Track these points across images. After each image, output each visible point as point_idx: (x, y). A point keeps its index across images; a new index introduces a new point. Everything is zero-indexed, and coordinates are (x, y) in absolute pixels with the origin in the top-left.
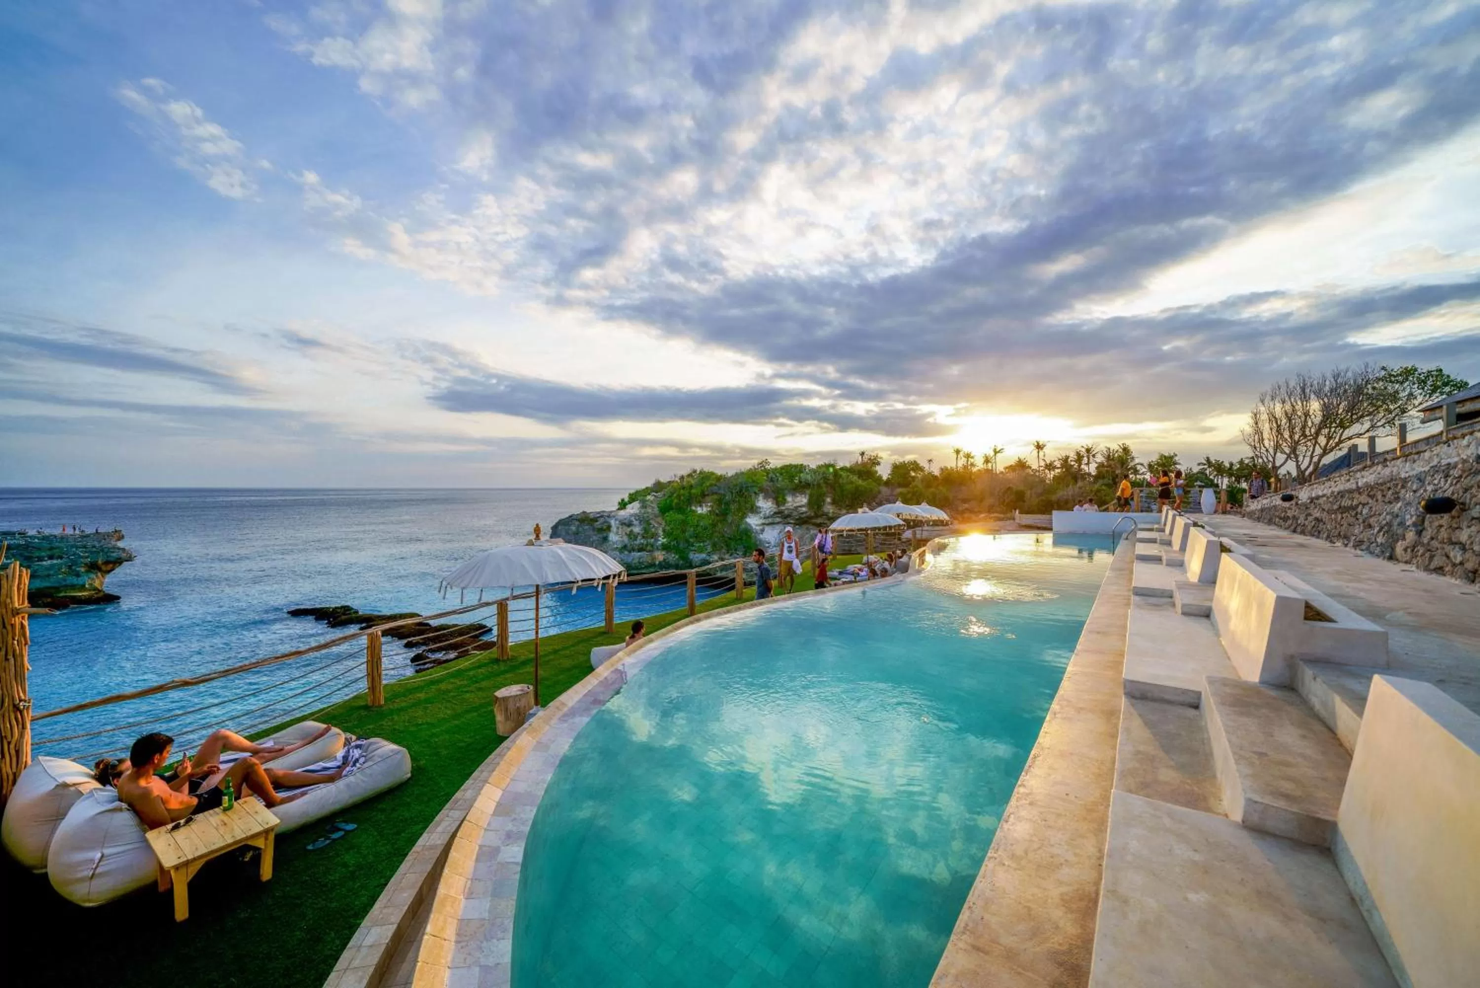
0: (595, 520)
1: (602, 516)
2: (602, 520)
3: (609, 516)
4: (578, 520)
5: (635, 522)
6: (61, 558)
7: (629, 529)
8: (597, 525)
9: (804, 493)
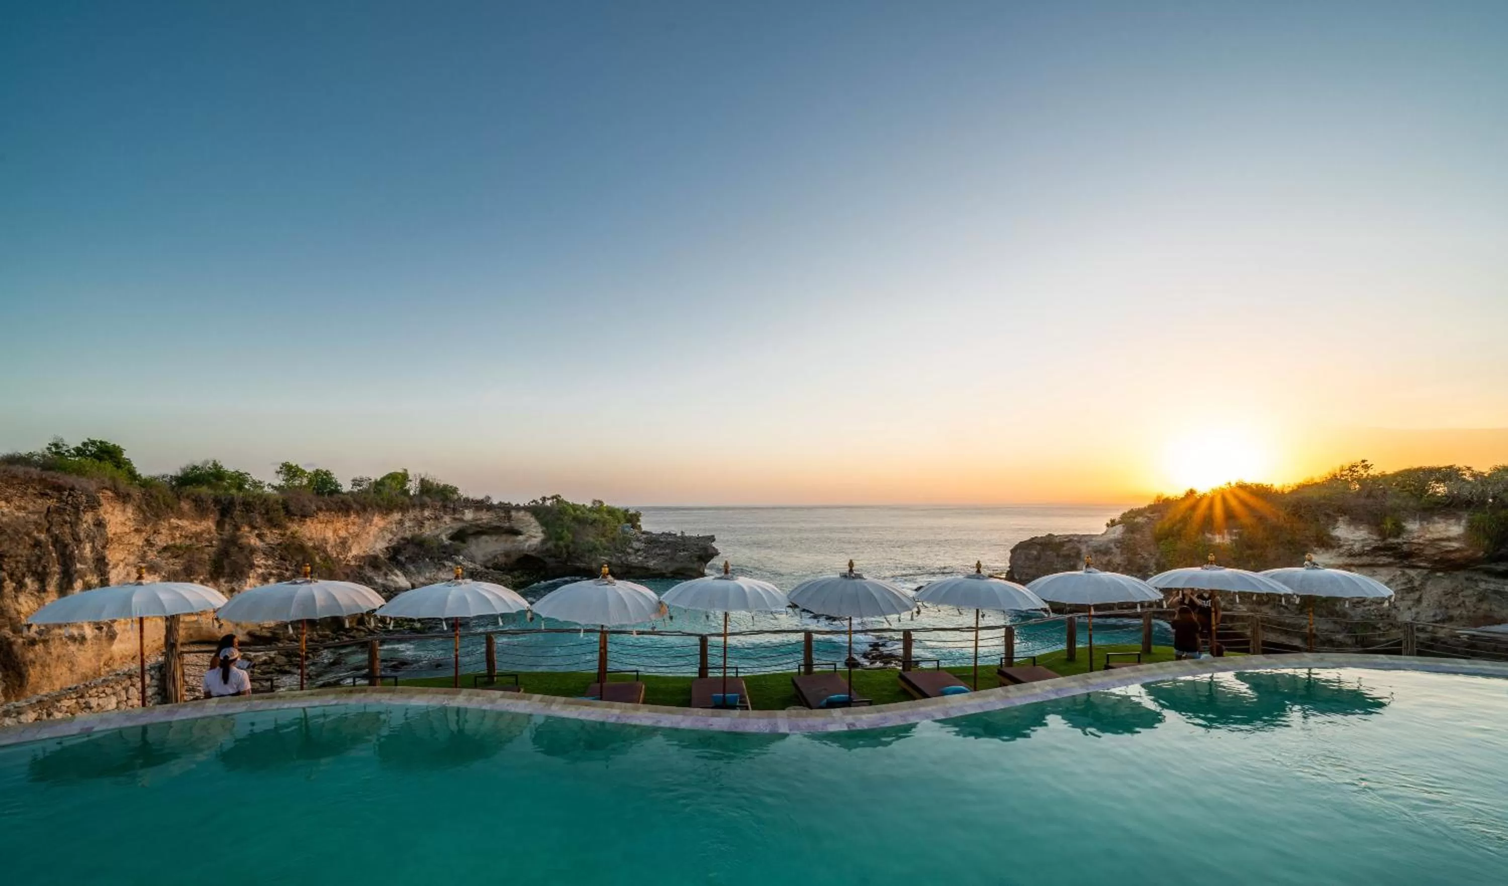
0: (1062, 544)
1: (1070, 541)
2: (1069, 545)
3: (1079, 542)
4: (1041, 544)
5: (1115, 550)
6: (687, 551)
7: (1107, 558)
8: (1065, 550)
9: (1459, 519)
